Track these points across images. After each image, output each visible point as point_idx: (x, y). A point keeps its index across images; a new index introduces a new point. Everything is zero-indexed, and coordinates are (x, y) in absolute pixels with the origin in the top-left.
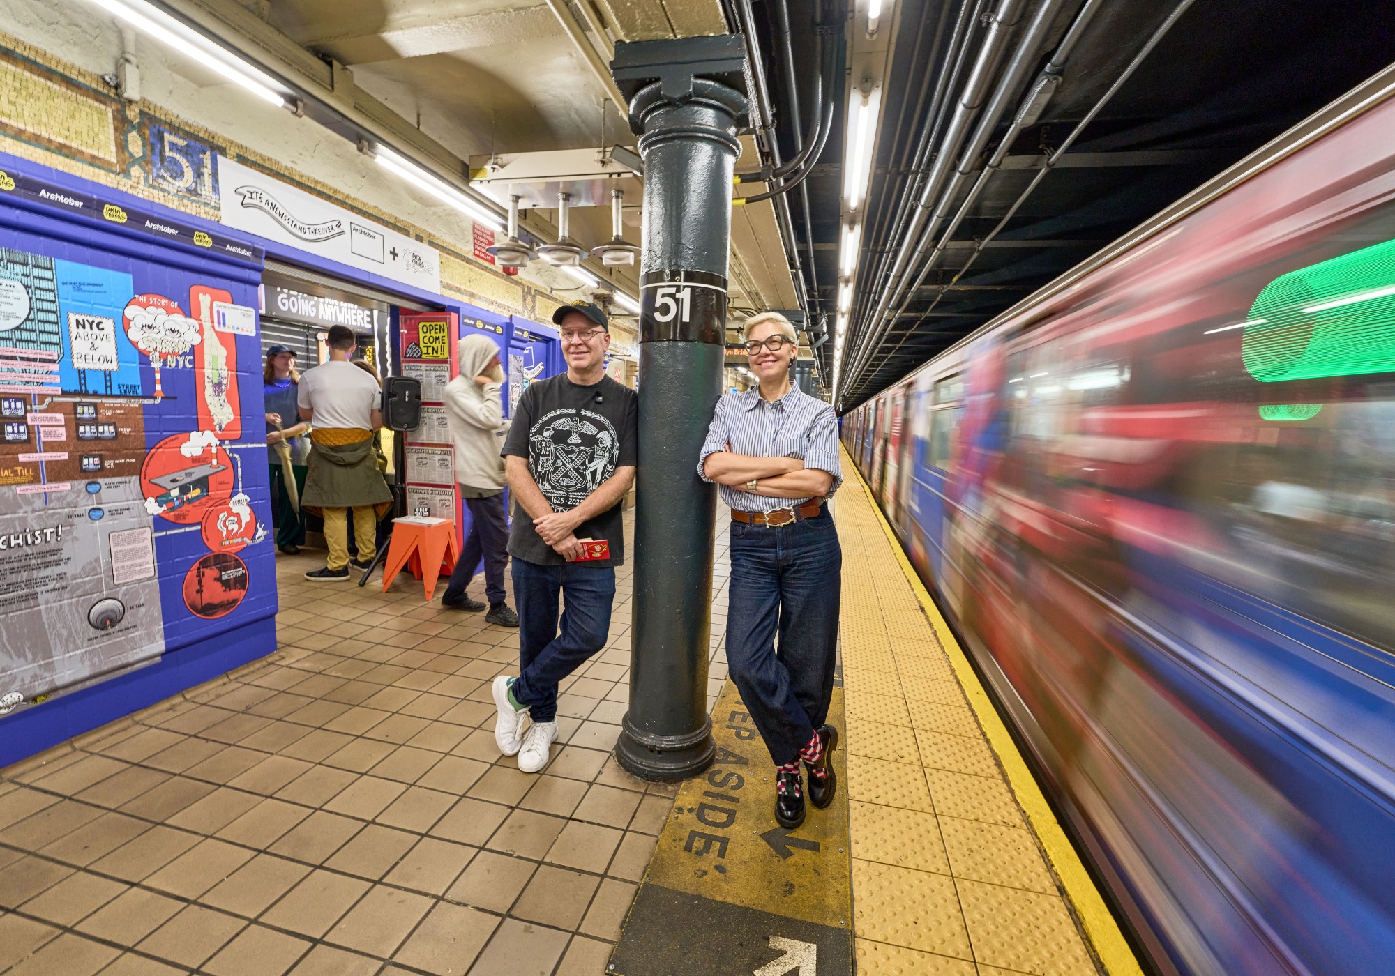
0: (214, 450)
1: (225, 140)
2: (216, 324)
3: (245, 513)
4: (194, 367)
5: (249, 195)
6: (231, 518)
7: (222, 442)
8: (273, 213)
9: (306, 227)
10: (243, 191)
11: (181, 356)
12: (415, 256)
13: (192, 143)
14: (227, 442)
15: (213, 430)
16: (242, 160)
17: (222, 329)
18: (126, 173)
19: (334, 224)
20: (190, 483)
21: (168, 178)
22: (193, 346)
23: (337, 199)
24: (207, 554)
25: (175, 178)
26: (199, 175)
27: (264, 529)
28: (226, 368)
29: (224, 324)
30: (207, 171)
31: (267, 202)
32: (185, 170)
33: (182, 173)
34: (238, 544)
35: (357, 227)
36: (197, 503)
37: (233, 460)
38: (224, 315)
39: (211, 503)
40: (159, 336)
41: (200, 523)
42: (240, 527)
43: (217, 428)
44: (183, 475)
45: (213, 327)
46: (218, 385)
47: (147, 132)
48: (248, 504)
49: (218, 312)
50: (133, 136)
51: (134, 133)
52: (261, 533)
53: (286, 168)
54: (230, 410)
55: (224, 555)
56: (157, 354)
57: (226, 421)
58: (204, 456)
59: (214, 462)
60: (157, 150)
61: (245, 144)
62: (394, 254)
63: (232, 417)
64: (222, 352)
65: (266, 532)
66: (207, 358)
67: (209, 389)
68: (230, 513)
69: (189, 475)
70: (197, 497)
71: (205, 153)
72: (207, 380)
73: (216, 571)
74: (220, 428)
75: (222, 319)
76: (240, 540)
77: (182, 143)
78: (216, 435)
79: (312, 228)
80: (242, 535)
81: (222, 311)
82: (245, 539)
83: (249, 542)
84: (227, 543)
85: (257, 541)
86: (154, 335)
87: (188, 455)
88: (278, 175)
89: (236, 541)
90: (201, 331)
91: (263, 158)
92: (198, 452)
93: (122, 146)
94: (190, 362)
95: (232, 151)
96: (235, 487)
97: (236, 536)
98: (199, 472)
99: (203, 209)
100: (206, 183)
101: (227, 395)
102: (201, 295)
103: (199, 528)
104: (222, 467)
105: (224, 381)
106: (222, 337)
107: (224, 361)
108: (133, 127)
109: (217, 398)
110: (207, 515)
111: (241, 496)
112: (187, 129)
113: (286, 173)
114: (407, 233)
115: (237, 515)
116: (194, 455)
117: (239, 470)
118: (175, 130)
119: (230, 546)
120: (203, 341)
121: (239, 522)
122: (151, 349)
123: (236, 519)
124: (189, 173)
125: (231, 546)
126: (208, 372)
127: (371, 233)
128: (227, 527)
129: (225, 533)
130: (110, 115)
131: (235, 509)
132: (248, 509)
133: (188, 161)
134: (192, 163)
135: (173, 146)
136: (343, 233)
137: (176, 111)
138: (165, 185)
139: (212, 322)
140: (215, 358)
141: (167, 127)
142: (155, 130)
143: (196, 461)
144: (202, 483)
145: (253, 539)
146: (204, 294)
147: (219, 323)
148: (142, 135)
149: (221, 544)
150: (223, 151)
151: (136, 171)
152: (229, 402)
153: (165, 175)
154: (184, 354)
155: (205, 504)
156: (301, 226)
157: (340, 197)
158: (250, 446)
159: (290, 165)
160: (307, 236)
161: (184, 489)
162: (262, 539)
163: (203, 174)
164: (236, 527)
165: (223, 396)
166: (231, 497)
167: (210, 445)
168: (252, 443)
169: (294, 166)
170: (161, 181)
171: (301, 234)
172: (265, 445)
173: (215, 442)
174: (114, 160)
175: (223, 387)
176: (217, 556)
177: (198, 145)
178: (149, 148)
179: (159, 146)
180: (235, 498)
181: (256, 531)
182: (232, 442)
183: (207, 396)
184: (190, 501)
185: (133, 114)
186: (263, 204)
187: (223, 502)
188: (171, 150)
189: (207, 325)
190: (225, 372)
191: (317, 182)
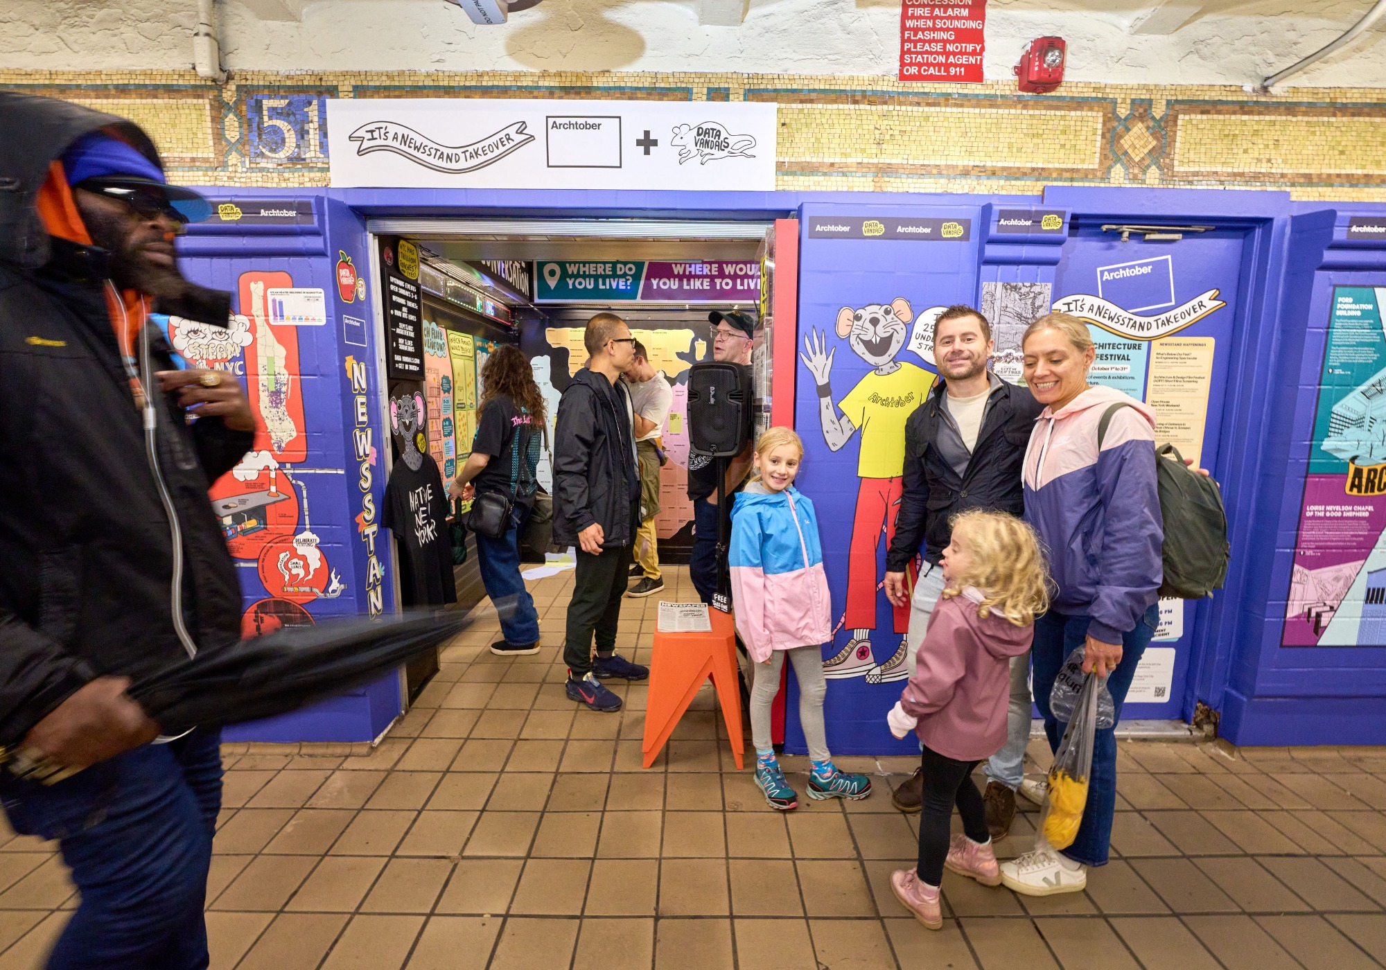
0: (273, 475)
1: (336, 75)
2: (271, 318)
3: (314, 558)
4: (245, 374)
5: (369, 136)
6: (295, 560)
7: (282, 465)
8: (406, 149)
9: (459, 151)
10: (361, 133)
11: (229, 361)
12: (700, 132)
13: (296, 97)
14: (288, 466)
15: (271, 450)
16: (360, 91)
17: (279, 323)
18: (224, 165)
19: (512, 131)
20: (245, 512)
21: (267, 153)
22: (243, 348)
23: (520, 88)
24: (266, 599)
25: (273, 151)
26: (302, 134)
27: (340, 582)
28: (286, 372)
29: (282, 316)
30: (312, 128)
31: (395, 138)
32: (287, 135)
33: (283, 140)
34: (304, 593)
35: (559, 121)
36: (252, 536)
37: (297, 489)
38: (281, 303)
39: (269, 538)
40: (205, 341)
41: (257, 560)
42: (307, 573)
43: (275, 449)
44: (237, 502)
45: (267, 321)
46: (275, 394)
47: (244, 108)
48: (317, 547)
49: (274, 301)
50: (231, 120)
51: (231, 116)
52: (335, 584)
53: (428, 75)
54: (292, 426)
55: (287, 604)
56: (204, 362)
57: (286, 439)
58: (260, 481)
59: (273, 489)
60: (255, 125)
61: (363, 68)
62: (647, 143)
63: (295, 434)
64: (281, 351)
65: (342, 586)
66: (261, 361)
67: (264, 400)
68: (294, 554)
69: (243, 502)
70: (252, 529)
71: (310, 103)
72: (261, 388)
73: (277, 620)
74: (279, 447)
75: (279, 310)
76: (307, 589)
77: (283, 103)
78: (274, 457)
79: (470, 149)
80: (310, 584)
81: (278, 298)
82: (315, 590)
83: (321, 595)
84: (290, 589)
85: (330, 596)
86: (200, 341)
87: (242, 479)
88: (416, 91)
89: (302, 589)
90: (252, 329)
91: (389, 76)
92: (253, 476)
93: (219, 135)
94: (241, 368)
95: (346, 86)
96: (300, 521)
97: (301, 583)
98: (255, 500)
99: (308, 175)
100: (312, 142)
101: (287, 406)
102: (252, 284)
103: (255, 565)
104: (282, 497)
105: (284, 389)
106: (279, 332)
107: (283, 362)
108: (230, 109)
109: (274, 410)
110: (265, 551)
111: (308, 535)
112: (289, 83)
113: (428, 83)
114: (684, 94)
115: (304, 558)
116: (248, 479)
117: (305, 501)
118: (273, 90)
119: (296, 594)
120: (255, 340)
121: (306, 567)
122: (198, 357)
123: (302, 563)
124: (291, 138)
125: (298, 594)
126: (262, 379)
127: (591, 121)
128: (290, 570)
129: (287, 578)
130: (208, 107)
131: (301, 550)
132: (317, 553)
133: (290, 123)
134: (294, 124)
135: (274, 112)
136: (532, 138)
137: (275, 68)
138: (263, 163)
139: (267, 315)
140: (271, 360)
141: (266, 92)
142: (253, 102)
143: (251, 486)
144: (258, 512)
145: (325, 591)
146: (256, 282)
147: (275, 315)
148: (239, 116)
149: (283, 588)
150: (333, 92)
151: (233, 158)
152: (290, 415)
153: (264, 150)
154: (234, 359)
155: (262, 538)
156: (450, 151)
157: (526, 82)
158: (318, 471)
159: (432, 68)
160: (462, 164)
161: (238, 518)
162: (338, 594)
163: (308, 132)
164: (302, 573)
165: (283, 408)
166: (295, 534)
167: (267, 468)
168: (322, 468)
169: (439, 66)
170: (258, 160)
171: (453, 166)
172: (341, 472)
173: (274, 464)
174: (212, 155)
175: (283, 396)
176: (277, 603)
177: (303, 96)
178: (245, 126)
179: (257, 119)
180: (300, 537)
181: (329, 582)
182: (295, 465)
183: (262, 408)
184: (244, 532)
185: (230, 93)
186: (390, 142)
187: (285, 540)
188: (270, 118)
189: (260, 321)
190: (285, 377)
191: (481, 75)
